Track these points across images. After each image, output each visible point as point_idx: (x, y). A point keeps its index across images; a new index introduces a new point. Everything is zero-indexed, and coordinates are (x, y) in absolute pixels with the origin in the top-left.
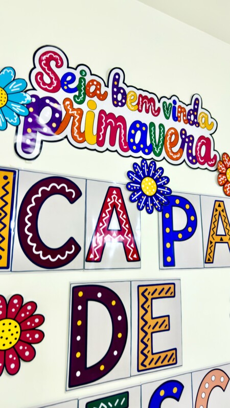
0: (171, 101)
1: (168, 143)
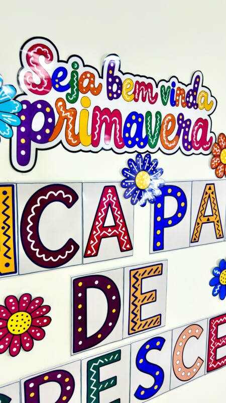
0: (170, 84)
1: (164, 132)
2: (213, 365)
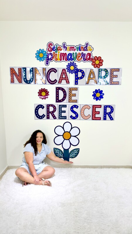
0: (79, 46)
1: (78, 57)
2: (94, 118)
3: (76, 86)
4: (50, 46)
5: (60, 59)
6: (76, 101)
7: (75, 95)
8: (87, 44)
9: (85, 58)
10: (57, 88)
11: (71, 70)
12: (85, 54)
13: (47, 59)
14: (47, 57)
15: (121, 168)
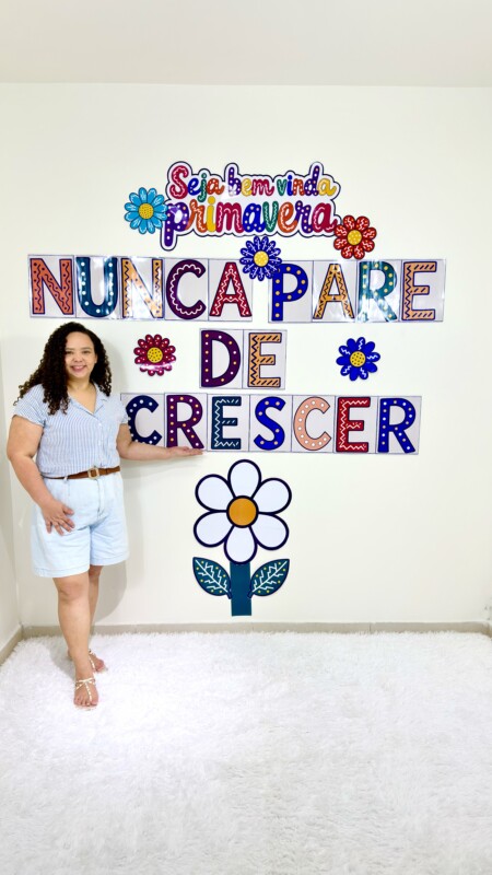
1: (282, 218)
2: (344, 446)
3: (277, 326)
4: (178, 177)
5: (217, 224)
6: (276, 382)
7: (271, 360)
8: (316, 171)
9: (310, 223)
10: (204, 333)
11: (256, 266)
12: (309, 206)
13: (167, 226)
14: (169, 219)
15: (445, 631)
